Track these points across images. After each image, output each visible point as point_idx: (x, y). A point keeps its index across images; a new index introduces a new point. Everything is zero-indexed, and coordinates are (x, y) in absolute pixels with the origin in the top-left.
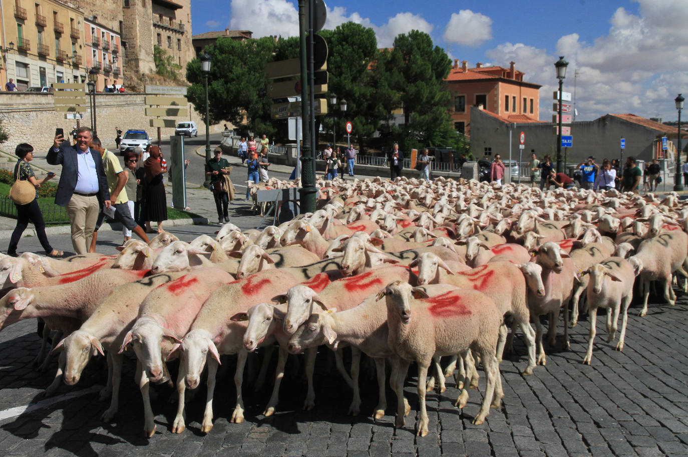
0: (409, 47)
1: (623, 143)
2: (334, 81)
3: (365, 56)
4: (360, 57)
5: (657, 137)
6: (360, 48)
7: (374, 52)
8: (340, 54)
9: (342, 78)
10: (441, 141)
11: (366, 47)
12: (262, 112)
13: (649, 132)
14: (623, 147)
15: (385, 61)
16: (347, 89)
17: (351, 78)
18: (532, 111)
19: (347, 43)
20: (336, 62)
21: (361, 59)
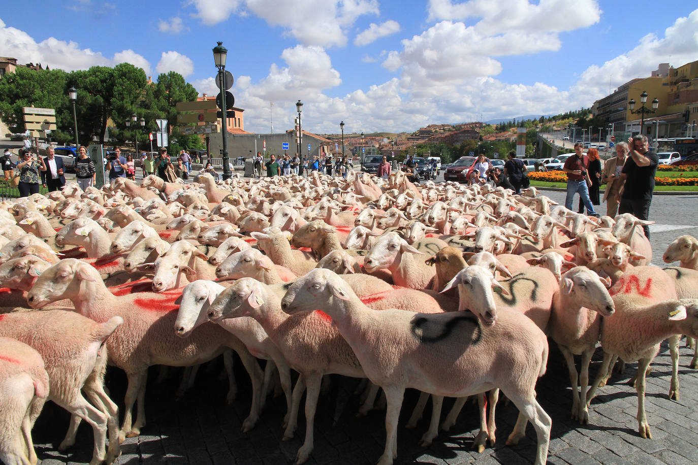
0: (170, 82)
1: (309, 147)
2: (118, 103)
3: (139, 87)
4: (136, 87)
5: (321, 144)
6: (135, 81)
7: (145, 85)
8: (121, 85)
9: (124, 102)
10: (193, 145)
11: (140, 81)
12: (61, 125)
13: (317, 140)
14: (309, 150)
15: (153, 91)
16: (128, 109)
17: (130, 102)
18: (239, 126)
19: (126, 78)
20: (118, 91)
21: (137, 89)
